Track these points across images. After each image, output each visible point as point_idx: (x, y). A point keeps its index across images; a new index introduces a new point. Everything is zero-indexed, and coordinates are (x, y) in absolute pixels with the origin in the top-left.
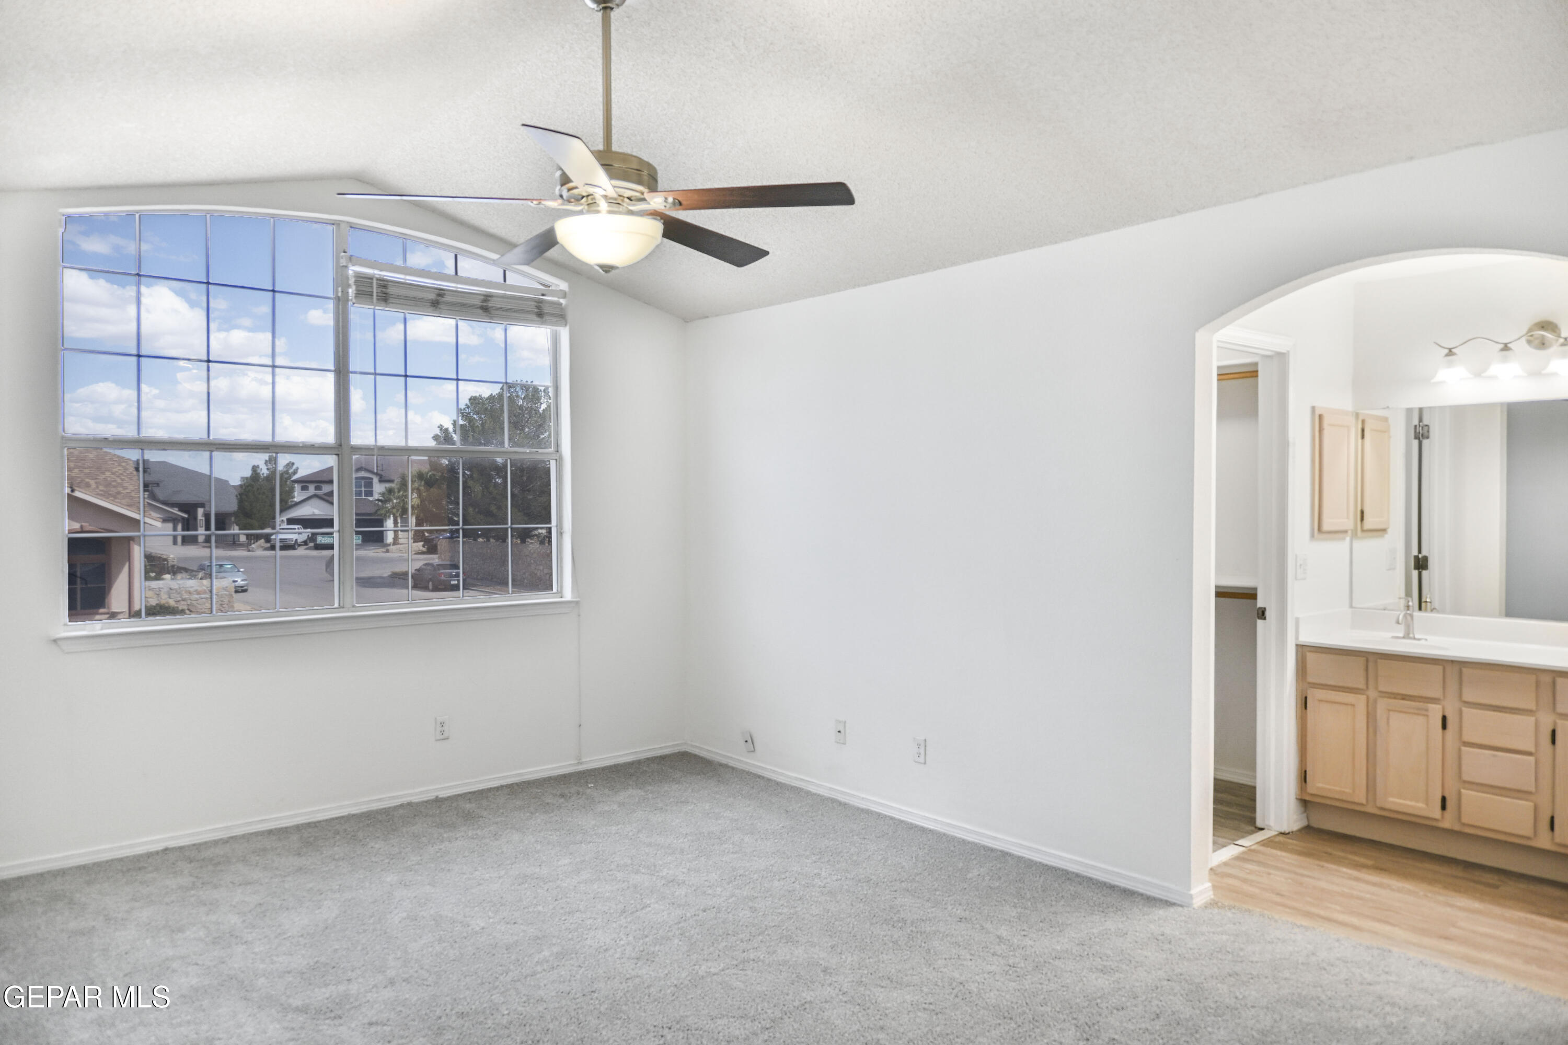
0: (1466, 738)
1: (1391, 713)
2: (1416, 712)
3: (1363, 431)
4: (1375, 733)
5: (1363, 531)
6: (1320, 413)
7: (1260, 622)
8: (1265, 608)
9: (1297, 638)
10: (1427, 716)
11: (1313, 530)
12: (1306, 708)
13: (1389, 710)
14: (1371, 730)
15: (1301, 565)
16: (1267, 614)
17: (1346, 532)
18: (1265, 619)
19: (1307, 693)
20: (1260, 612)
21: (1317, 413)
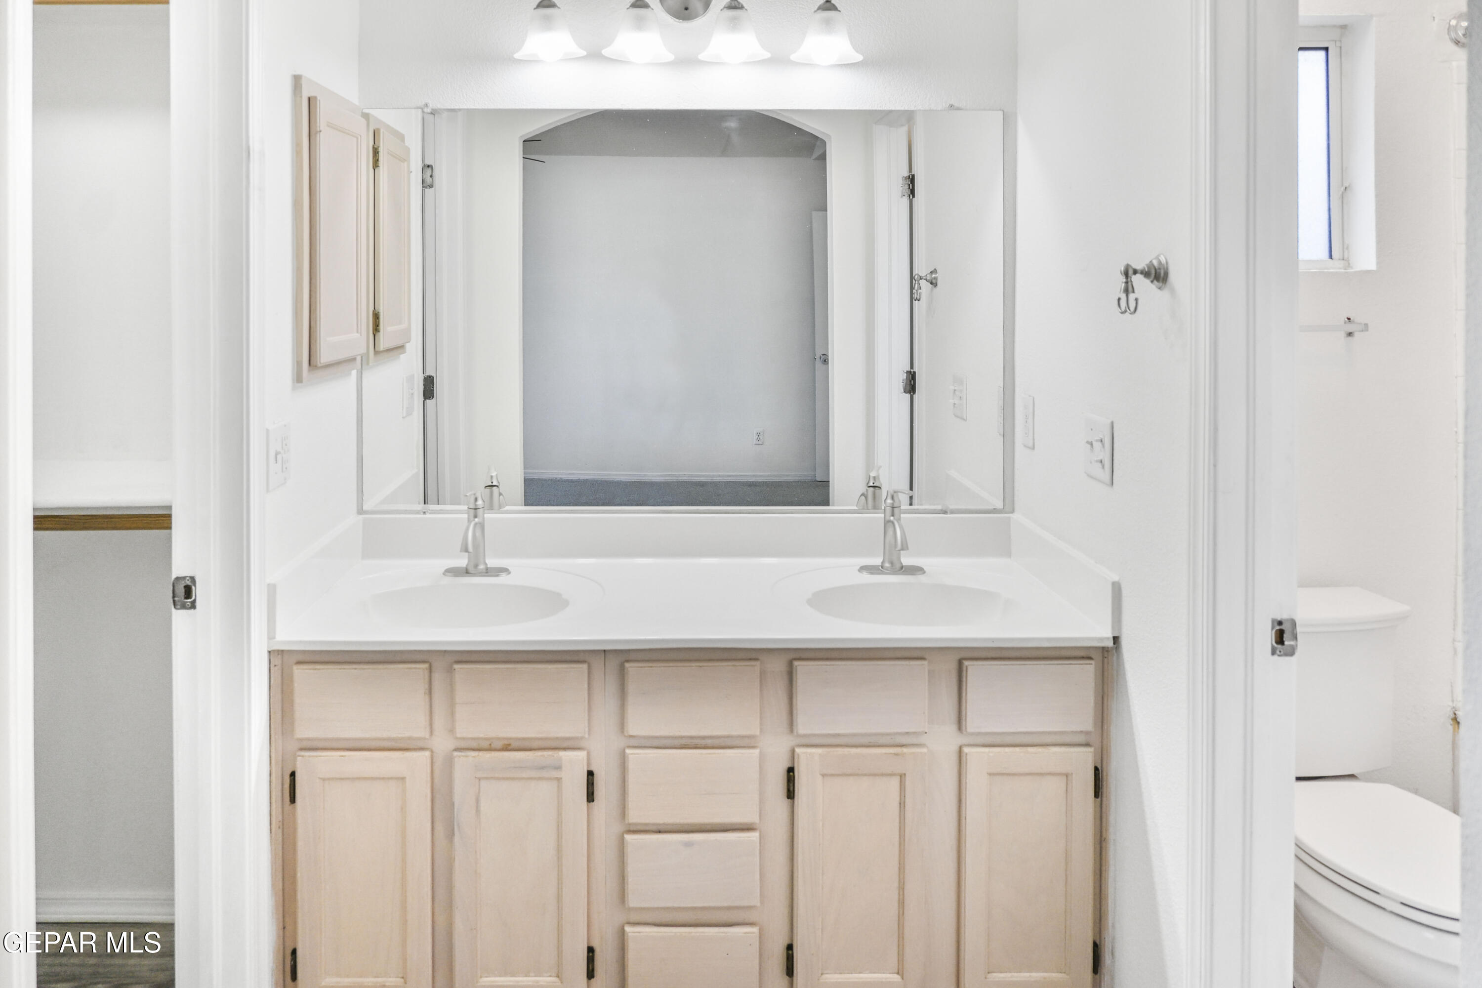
0: (635, 816)
1: (483, 783)
2: (534, 774)
3: (376, 152)
4: (451, 835)
5: (377, 353)
6: (311, 94)
7: (179, 617)
8: (193, 579)
9: (271, 636)
10: (559, 780)
11: (299, 364)
12: (293, 800)
13: (480, 779)
14: (439, 827)
15: (277, 454)
16: (199, 592)
17: (353, 360)
18: (193, 606)
19: (295, 764)
20: (181, 591)
21: (306, 94)
